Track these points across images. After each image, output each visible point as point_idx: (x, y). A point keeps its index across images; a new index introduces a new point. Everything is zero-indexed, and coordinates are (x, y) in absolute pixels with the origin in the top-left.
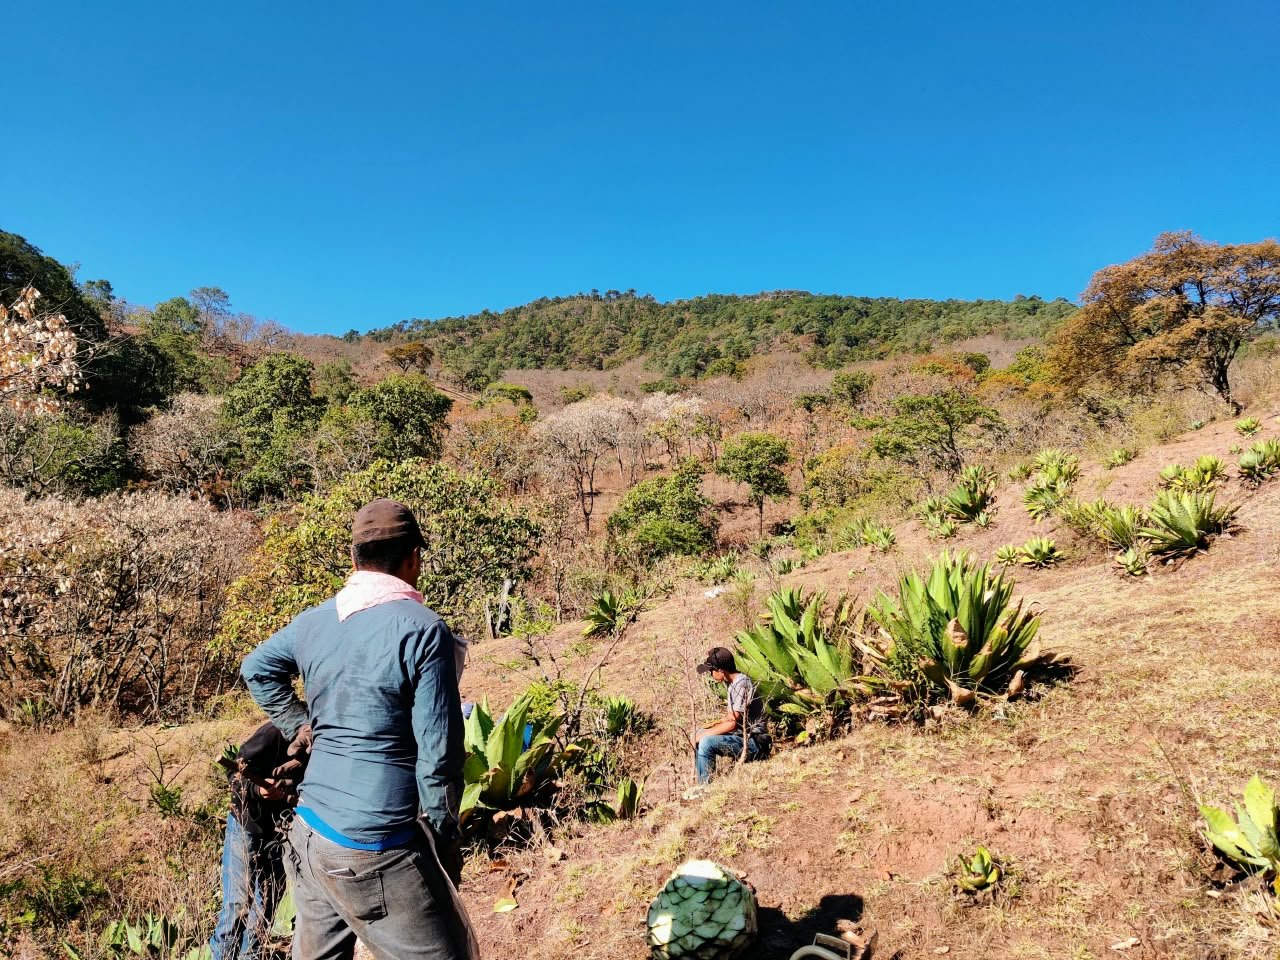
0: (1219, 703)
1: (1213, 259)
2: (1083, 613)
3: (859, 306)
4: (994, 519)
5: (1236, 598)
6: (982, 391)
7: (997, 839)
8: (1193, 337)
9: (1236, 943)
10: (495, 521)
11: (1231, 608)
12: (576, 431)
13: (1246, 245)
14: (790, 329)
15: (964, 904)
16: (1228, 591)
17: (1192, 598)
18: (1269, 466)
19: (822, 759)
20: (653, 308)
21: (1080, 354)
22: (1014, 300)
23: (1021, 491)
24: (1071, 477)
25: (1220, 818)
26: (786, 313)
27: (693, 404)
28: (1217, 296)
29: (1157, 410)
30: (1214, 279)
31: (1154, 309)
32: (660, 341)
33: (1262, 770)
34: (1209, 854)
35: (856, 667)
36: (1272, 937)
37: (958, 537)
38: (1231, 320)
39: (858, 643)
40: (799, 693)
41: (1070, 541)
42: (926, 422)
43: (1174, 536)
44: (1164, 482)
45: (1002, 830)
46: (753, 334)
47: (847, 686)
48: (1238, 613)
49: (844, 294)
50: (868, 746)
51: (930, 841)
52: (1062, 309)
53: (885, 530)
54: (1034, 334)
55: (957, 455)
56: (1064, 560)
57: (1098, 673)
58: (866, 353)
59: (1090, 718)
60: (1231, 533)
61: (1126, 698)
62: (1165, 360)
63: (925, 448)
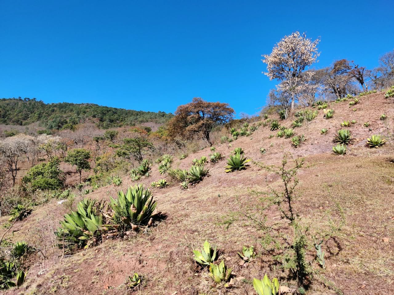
0: (201, 222)
1: (206, 105)
2: (171, 200)
3: (114, 110)
4: (150, 175)
5: (208, 193)
6: (149, 138)
7: (141, 270)
8: (201, 125)
9: (200, 287)
12: (10, 147)
13: (213, 102)
14: (91, 116)
15: (130, 292)
16: (206, 191)
17: (198, 194)
18: (217, 159)
19: (90, 253)
20: (43, 105)
21: (174, 129)
22: (158, 112)
23: (158, 166)
24: (171, 162)
25: (198, 253)
26: (90, 110)
27: (57, 139)
28: (207, 115)
29: (193, 145)
30: (206, 110)
31: (192, 118)
32: (45, 116)
33: (209, 238)
34: (196, 264)
35: (104, 222)
36: (209, 283)
37: (140, 180)
38: (210, 121)
39: (105, 215)
40: (85, 232)
41: (170, 180)
42: (132, 146)
43: (194, 178)
44: (193, 163)
45: (143, 266)
46: (79, 116)
47: (101, 229)
48: (207, 197)
49: (109, 106)
50: (106, 247)
51: (122, 274)
52: (170, 116)
53: (119, 179)
54: (163, 122)
55: (141, 156)
56: (169, 185)
57: (173, 217)
58: (116, 125)
59: (170, 230)
60: (208, 176)
61: (179, 223)
62: (195, 131)
63: (132, 154)
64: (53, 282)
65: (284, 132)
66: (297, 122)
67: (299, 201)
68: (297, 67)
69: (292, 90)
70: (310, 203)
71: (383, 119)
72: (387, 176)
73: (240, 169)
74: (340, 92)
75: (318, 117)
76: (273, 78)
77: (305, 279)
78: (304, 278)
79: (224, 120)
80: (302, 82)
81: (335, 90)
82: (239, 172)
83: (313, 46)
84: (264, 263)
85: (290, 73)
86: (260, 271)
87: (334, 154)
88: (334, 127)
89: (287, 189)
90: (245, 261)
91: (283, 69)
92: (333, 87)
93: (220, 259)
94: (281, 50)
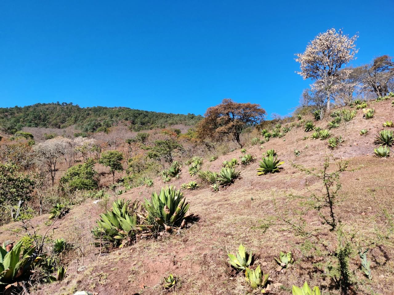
0: (234, 225)
1: (236, 106)
2: (203, 202)
3: (145, 113)
4: (181, 176)
5: (240, 196)
6: (179, 140)
7: (176, 271)
8: (231, 127)
9: (236, 291)
10: (16, 180)
11: (238, 199)
12: (49, 149)
13: (244, 103)
14: (124, 119)
15: (165, 292)
16: (238, 194)
17: (229, 197)
18: (248, 161)
19: (126, 252)
20: (79, 109)
21: (204, 130)
22: (187, 114)
23: (188, 168)
24: (201, 164)
25: (233, 257)
26: (123, 114)
27: (92, 141)
28: (237, 116)
29: (223, 146)
30: (236, 112)
31: (222, 119)
32: (81, 120)
33: (244, 242)
34: (230, 268)
35: (138, 222)
36: (245, 288)
37: (171, 181)
38: (240, 123)
39: (139, 215)
40: (120, 232)
41: (200, 182)
42: (163, 148)
43: (225, 180)
44: (223, 165)
45: (177, 268)
46: (112, 119)
47: (135, 229)
48: (240, 200)
50: (140, 247)
51: (157, 274)
52: (200, 118)
53: (150, 180)
54: (193, 124)
55: (172, 158)
56: (199, 187)
57: (205, 219)
58: (147, 127)
59: (203, 232)
60: (239, 179)
61: (212, 225)
62: (225, 133)
63: (163, 156)
64: (92, 279)
65: (320, 134)
66: (334, 122)
67: (339, 206)
68: (333, 65)
69: (328, 90)
70: (351, 209)
73: (273, 172)
74: (381, 90)
75: (357, 117)
76: (307, 78)
78: (348, 288)
79: (255, 121)
80: (338, 81)
81: (375, 89)
82: (272, 174)
83: (350, 43)
84: (303, 270)
85: (325, 71)
86: (299, 278)
87: (376, 157)
88: (375, 127)
89: (328, 193)
90: (282, 267)
91: (317, 67)
92: (373, 85)
93: (255, 264)
94: (315, 48)
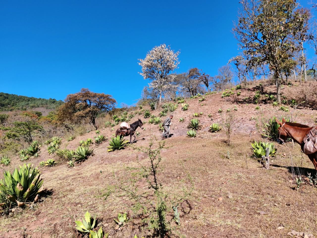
0: (84, 195)
1: (92, 95)
2: (58, 177)
4: (39, 155)
5: (91, 170)
6: (40, 121)
8: (88, 112)
13: (99, 93)
16: (90, 168)
17: (82, 171)
18: (101, 141)
21: (64, 114)
22: (49, 99)
23: (47, 147)
24: (59, 143)
25: (80, 223)
28: (93, 103)
29: (80, 128)
30: (93, 100)
31: (80, 105)
33: (90, 209)
34: (77, 232)
37: (29, 160)
38: (96, 109)
41: (58, 159)
42: (23, 129)
43: (80, 157)
44: (80, 144)
48: (91, 173)
52: (61, 103)
53: (8, 159)
54: (54, 108)
55: (31, 138)
56: (57, 164)
57: (58, 192)
58: (7, 109)
59: (55, 204)
60: (92, 155)
61: (64, 197)
62: (82, 117)
63: (22, 136)
65: (154, 120)
66: (163, 112)
67: (163, 173)
68: (164, 71)
69: (160, 88)
70: (171, 175)
71: (220, 112)
72: (222, 153)
73: (119, 149)
74: (193, 92)
75: (178, 109)
76: (146, 78)
77: (165, 235)
79: (108, 108)
80: (167, 82)
81: (189, 90)
82: (119, 151)
83: (175, 56)
84: (135, 225)
85: (159, 75)
86: (131, 233)
87: (188, 137)
88: (188, 117)
89: (152, 165)
90: (119, 225)
91: (153, 71)
92: (188, 87)
93: (98, 226)
94: (152, 57)
